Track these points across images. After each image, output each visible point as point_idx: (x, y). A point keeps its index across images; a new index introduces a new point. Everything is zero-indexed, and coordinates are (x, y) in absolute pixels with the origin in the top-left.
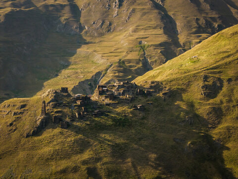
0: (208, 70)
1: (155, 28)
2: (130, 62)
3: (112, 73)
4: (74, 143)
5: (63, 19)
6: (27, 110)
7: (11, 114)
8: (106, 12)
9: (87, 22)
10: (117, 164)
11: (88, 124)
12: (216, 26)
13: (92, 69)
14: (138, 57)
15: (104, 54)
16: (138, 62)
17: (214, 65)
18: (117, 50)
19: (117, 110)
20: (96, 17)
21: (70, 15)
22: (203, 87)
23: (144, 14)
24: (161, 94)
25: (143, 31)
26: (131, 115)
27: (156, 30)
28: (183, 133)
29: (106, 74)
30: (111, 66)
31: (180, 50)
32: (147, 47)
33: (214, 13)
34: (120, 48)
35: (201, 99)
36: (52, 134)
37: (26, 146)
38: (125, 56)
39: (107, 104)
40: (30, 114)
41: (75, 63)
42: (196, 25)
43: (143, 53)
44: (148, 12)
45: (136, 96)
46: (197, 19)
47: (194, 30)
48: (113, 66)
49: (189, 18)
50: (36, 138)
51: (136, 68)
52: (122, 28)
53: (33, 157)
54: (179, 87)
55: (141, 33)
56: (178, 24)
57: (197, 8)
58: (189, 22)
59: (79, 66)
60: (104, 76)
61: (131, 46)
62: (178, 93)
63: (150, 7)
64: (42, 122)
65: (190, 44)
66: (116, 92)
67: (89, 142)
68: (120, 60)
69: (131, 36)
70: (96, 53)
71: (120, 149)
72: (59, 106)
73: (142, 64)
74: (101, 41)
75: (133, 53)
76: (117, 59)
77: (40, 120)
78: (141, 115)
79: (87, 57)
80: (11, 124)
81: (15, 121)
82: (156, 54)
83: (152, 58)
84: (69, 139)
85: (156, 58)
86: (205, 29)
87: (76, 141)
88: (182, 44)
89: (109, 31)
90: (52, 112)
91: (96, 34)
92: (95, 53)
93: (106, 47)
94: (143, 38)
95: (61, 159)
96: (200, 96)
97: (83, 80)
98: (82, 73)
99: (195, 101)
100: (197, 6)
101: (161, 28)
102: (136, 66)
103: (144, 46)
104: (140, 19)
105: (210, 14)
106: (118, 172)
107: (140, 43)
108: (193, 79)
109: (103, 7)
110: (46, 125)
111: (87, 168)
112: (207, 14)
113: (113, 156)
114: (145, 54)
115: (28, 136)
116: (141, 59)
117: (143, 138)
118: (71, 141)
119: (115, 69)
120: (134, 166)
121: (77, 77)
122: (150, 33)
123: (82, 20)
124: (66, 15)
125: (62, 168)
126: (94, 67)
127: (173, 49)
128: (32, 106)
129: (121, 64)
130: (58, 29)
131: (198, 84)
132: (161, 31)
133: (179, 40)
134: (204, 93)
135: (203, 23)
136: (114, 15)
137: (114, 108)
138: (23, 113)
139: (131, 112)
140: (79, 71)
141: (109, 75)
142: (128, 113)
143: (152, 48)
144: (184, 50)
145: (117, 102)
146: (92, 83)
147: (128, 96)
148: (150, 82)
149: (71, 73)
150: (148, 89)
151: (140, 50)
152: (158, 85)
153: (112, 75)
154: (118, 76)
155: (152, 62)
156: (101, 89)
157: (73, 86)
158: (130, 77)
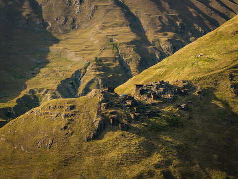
0: (230, 68)
1: (122, 25)
2: (106, 61)
3: (93, 71)
4: (139, 146)
5: (24, 14)
6: (78, 112)
7: (61, 116)
8: (67, 8)
9: (49, 18)
10: (186, 166)
11: (145, 126)
12: (179, 24)
13: (69, 67)
14: (113, 55)
15: (77, 51)
16: (114, 60)
17: (234, 64)
18: (88, 47)
19: (164, 110)
20: (57, 13)
21: (31, 10)
22: (231, 86)
23: (108, 11)
24: (196, 93)
25: (110, 28)
26: (179, 115)
27: (123, 28)
28: (228, 132)
29: (86, 72)
30: (89, 64)
31: (151, 48)
32: (120, 45)
33: (174, 11)
34: (91, 46)
35: (232, 98)
36: (114, 137)
37: (90, 151)
38: (100, 54)
39: (153, 105)
40: (84, 116)
42: (160, 24)
43: (117, 51)
44: (111, 10)
45: (175, 95)
46: (160, 17)
47: (159, 28)
48: (91, 64)
49: (151, 17)
50: (98, 142)
51: (114, 66)
52: (86, 25)
53: (102, 163)
54: (208, 86)
55: (109, 31)
56: (142, 22)
57: (157, 6)
58: (152, 20)
59: (53, 64)
60: (84, 74)
61: (103, 44)
62: (210, 92)
63: (112, 4)
64: (100, 125)
65: (159, 42)
66: (156, 92)
67: (153, 145)
68: (96, 58)
69: (100, 33)
70: (68, 51)
71: (183, 151)
72: (111, 107)
73: (119, 62)
74: (67, 39)
75: (106, 50)
76: (92, 57)
77: (98, 122)
78: (187, 115)
79: (59, 55)
80: (66, 128)
81: (68, 124)
82: (130, 51)
83: (127, 56)
84: (133, 142)
85: (131, 56)
86: (169, 28)
87: (141, 144)
88: (152, 43)
89: (74, 28)
90: (106, 113)
91: (61, 31)
92: (66, 50)
93: (75, 44)
94: (112, 36)
95: (132, 163)
96: (230, 95)
97: (64, 78)
98: (60, 71)
99: (227, 99)
100: (157, 5)
101: (127, 26)
102: (113, 64)
103: (116, 44)
104: (104, 16)
105: (170, 12)
106: (191, 175)
107: (111, 40)
108: (219, 78)
109: (64, 3)
110: (104, 128)
111: (161, 171)
112: (168, 12)
113: (180, 158)
115: (88, 140)
116: (117, 57)
117: (198, 139)
118: (136, 144)
119: (94, 67)
120: (202, 168)
121: (56, 76)
122: (118, 31)
123: (44, 16)
124: (27, 11)
125: (137, 173)
126: (70, 66)
127: (144, 47)
128: (82, 107)
129: (99, 62)
130: (21, 25)
131: (226, 83)
132: (128, 29)
133: (148, 39)
134: (234, 92)
135: (166, 22)
136: (76, 12)
137: (161, 108)
138: (75, 115)
139: (178, 112)
140: (55, 69)
141: (90, 73)
142: (175, 113)
143: (124, 46)
144: (155, 48)
145: (161, 102)
146: (74, 81)
147: (169, 96)
148: (182, 81)
149: (48, 71)
150: (183, 88)
151: (113, 48)
152: (189, 84)
153: (93, 73)
154: (99, 75)
155: (127, 60)
156: (141, 88)
157: (56, 84)
158: (111, 75)
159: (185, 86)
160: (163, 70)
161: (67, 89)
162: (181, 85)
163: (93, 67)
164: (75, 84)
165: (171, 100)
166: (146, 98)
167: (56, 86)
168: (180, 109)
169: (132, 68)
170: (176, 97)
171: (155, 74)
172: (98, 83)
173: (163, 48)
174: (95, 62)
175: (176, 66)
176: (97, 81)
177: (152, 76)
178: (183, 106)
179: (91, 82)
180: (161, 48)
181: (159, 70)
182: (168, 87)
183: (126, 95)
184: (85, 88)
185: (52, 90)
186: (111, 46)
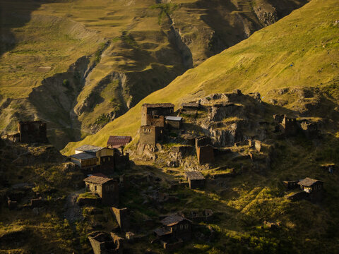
2: (144, 38)
3: (112, 60)
13: (68, 52)
14: (158, 28)
15: (89, 21)
16: (160, 37)
18: (113, 13)
26: (291, 225)
29: (98, 61)
30: (107, 45)
31: (235, 14)
32: (174, 9)
34: (120, 11)
38: (133, 26)
39: (197, 183)
41: (32, 40)
43: (167, 19)
45: (280, 143)
48: (111, 46)
51: (158, 49)
59: (39, 46)
60: (94, 65)
61: (142, 6)
65: (251, 4)
66: (213, 131)
68: (124, 33)
70: (73, 21)
75: (146, 19)
76: (117, 31)
78: (319, 218)
79: (55, 28)
82: (193, 21)
83: (187, 29)
85: (195, 29)
88: (236, 5)
92: (70, 18)
97: (51, 74)
98: (47, 59)
102: (157, 46)
103: (168, 7)
114: (170, 22)
116: (166, 31)
119: (116, 50)
121: (37, 69)
126: (71, 48)
127: (222, 13)
129: (128, 42)
137: (225, 195)
139: (289, 212)
140: (41, 55)
141: (107, 64)
142: (278, 216)
143: (183, 10)
144: (243, 15)
145: (228, 171)
146: (71, 81)
147: (258, 146)
148: (300, 92)
149: (24, 59)
150: (305, 114)
151: (161, 13)
152: (322, 100)
153: (112, 63)
154: (125, 67)
155: (187, 36)
156: (161, 119)
157: (31, 87)
158: (149, 67)
159: (311, 110)
160: (252, 56)
161: (54, 97)
162: (297, 104)
163: (114, 51)
164: (74, 87)
165: (262, 160)
166: (174, 156)
167: (30, 90)
168: (293, 199)
169: (194, 54)
170: (282, 148)
171: (231, 66)
172: (120, 83)
173: (258, 15)
174: (119, 41)
175: (283, 48)
176: (117, 81)
177: (224, 71)
178: (307, 184)
179: (106, 81)
180: (256, 15)
181: (241, 57)
182: (256, 112)
183: (94, 153)
184: (91, 95)
185: (19, 100)
186: (157, 11)
